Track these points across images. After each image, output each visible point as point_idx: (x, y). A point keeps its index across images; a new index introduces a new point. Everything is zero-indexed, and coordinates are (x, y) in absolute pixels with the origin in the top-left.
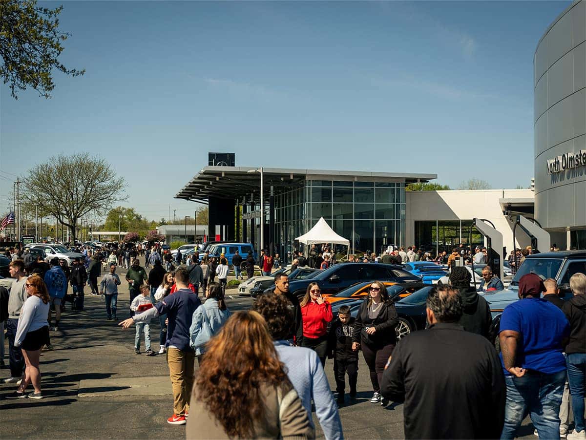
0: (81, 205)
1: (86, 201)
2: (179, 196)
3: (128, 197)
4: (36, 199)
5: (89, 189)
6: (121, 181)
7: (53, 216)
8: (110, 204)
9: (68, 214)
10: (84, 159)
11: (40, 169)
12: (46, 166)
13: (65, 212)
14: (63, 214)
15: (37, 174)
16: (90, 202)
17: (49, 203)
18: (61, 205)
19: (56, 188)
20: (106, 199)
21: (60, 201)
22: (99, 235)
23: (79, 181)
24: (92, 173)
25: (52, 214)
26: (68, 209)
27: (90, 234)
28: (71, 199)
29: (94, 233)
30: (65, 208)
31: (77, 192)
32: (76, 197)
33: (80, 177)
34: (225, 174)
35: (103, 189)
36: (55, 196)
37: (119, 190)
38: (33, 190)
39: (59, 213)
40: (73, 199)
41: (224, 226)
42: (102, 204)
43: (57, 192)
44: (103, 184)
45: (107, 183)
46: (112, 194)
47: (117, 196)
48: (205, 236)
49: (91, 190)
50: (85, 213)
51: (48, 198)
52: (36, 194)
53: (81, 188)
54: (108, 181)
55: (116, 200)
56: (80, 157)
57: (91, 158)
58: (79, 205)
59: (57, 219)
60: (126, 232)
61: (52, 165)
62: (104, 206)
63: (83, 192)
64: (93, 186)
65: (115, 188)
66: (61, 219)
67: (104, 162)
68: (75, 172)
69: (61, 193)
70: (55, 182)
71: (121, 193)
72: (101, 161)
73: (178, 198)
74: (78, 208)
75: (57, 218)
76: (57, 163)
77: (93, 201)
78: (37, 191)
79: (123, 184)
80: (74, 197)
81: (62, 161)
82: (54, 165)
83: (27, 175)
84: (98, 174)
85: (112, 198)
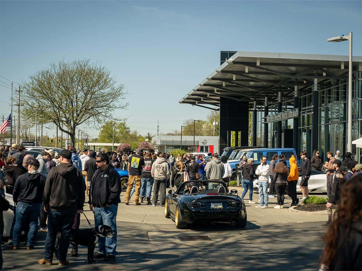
0: (81, 112)
1: (86, 109)
2: (186, 101)
3: (127, 104)
4: (36, 105)
5: (89, 96)
6: (121, 88)
7: (52, 123)
8: (110, 112)
9: (68, 122)
10: (84, 66)
11: (40, 76)
12: (47, 72)
13: (64, 119)
14: (62, 121)
15: (38, 81)
16: (89, 110)
17: (49, 110)
18: (61, 112)
19: (56, 94)
20: (105, 106)
21: (60, 108)
22: (94, 146)
23: (79, 88)
24: (92, 80)
25: (52, 121)
26: (68, 116)
27: (86, 144)
28: (71, 107)
29: (89, 144)
30: (65, 115)
31: (77, 98)
32: (76, 104)
33: (80, 84)
34: (261, 64)
35: (102, 97)
36: (55, 103)
37: (119, 98)
38: (33, 96)
39: (59, 120)
40: (72, 106)
41: (239, 133)
42: (101, 111)
43: (57, 99)
44: (102, 91)
45: (107, 91)
46: (111, 102)
47: (116, 103)
48: (198, 146)
49: (91, 97)
50: (85, 120)
51: (48, 105)
52: (37, 100)
53: (81, 94)
54: (108, 89)
55: (115, 108)
56: (81, 63)
57: (92, 65)
58: (78, 113)
59: (56, 126)
60: (118, 143)
61: (53, 71)
62: (104, 114)
63: (83, 99)
64: (93, 93)
65: (115, 95)
66: (61, 126)
67: (104, 69)
68: (76, 79)
69: (61, 99)
70: (55, 89)
71: (120, 100)
72: (102, 68)
73: (183, 102)
74: (78, 115)
75: (57, 124)
76: (58, 70)
77: (92, 108)
78: (38, 98)
79: (122, 91)
80: (73, 105)
81: (62, 67)
82: (55, 72)
83: (29, 81)
84: (98, 81)
85: (111, 105)
